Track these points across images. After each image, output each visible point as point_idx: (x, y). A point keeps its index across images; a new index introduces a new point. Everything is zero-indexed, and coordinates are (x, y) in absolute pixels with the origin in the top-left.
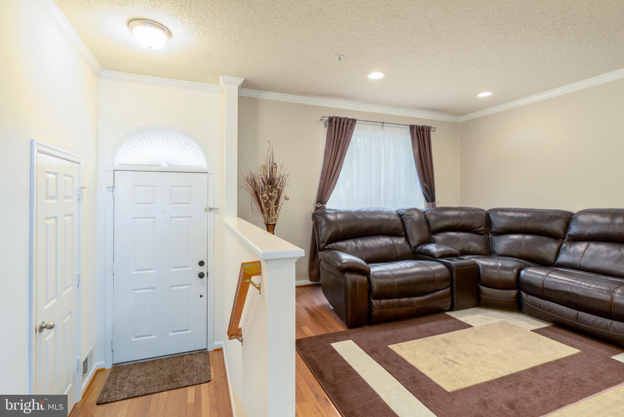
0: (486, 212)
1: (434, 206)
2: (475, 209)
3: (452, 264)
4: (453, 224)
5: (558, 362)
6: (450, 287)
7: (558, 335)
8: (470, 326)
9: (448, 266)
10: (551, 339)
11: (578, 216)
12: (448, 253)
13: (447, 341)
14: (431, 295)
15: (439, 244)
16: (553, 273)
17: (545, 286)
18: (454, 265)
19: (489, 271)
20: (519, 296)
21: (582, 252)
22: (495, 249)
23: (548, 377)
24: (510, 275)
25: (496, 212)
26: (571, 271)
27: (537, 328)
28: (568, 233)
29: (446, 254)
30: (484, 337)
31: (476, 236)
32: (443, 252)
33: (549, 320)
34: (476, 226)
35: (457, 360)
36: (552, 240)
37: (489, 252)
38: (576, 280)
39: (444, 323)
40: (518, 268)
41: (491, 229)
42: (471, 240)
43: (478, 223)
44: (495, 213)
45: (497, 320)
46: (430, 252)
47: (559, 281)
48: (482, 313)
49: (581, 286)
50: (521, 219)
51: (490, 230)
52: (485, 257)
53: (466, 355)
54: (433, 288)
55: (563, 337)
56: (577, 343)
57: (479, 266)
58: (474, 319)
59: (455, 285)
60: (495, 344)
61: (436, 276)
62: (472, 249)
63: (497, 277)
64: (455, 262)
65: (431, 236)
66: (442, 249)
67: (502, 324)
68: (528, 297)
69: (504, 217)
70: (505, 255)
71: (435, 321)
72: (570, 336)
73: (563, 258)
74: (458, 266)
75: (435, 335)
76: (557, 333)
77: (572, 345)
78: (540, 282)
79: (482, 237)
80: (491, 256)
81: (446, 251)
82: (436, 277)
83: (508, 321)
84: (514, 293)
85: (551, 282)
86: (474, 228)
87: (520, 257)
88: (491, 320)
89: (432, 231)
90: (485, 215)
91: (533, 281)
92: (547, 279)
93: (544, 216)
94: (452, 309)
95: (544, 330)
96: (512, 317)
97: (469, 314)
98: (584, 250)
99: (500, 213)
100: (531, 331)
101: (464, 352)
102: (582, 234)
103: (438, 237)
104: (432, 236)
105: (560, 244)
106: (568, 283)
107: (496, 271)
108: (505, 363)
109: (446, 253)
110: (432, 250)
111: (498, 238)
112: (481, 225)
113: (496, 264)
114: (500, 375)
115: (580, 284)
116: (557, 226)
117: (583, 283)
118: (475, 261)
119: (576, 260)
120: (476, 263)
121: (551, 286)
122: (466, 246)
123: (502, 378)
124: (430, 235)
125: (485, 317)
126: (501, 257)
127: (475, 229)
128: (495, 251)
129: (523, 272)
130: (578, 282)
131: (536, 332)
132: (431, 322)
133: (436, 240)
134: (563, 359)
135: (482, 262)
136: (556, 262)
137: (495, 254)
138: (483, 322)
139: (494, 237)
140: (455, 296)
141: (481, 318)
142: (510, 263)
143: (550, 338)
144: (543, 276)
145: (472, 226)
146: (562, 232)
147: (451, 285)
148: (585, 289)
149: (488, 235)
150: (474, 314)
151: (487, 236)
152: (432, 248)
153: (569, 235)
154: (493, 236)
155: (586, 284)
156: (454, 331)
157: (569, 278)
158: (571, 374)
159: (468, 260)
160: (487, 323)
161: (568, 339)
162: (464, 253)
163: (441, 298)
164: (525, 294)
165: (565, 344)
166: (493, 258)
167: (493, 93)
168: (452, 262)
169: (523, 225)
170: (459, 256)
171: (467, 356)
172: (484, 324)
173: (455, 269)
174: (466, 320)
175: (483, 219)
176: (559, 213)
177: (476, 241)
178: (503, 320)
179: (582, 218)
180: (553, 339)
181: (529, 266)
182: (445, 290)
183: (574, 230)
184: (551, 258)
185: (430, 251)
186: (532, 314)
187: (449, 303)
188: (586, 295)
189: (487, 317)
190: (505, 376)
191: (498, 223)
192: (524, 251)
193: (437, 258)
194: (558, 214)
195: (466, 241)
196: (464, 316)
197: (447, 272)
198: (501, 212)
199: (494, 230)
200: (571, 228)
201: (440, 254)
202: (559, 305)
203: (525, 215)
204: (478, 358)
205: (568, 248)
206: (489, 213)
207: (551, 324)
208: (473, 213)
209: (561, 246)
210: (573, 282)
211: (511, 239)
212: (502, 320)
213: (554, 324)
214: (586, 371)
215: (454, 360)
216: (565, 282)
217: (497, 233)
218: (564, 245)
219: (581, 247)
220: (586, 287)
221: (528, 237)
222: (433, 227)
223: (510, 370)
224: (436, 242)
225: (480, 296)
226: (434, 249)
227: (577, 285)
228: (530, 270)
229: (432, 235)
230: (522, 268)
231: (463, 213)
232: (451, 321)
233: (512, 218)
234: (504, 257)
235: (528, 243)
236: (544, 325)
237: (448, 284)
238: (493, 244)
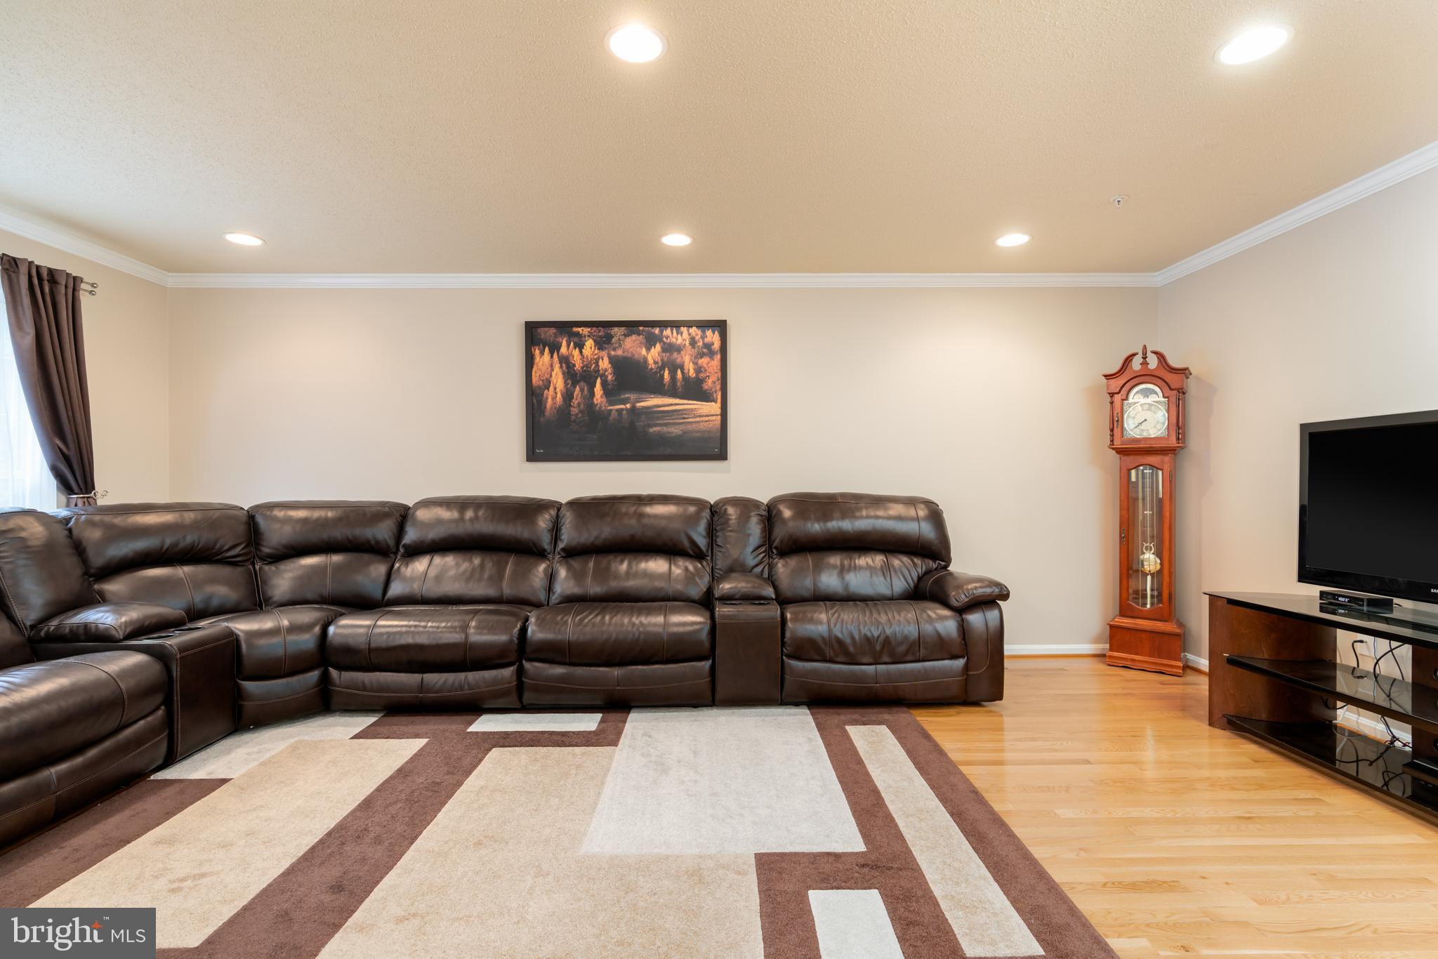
0: (248, 511)
1: (89, 501)
2: (219, 507)
3: (170, 645)
4: (162, 547)
5: (402, 773)
6: (163, 707)
7: (395, 728)
8: (224, 781)
9: (158, 654)
10: (386, 738)
11: (416, 511)
12: (154, 620)
13: (170, 841)
14: (107, 744)
15: (119, 603)
16: (385, 617)
17: (373, 645)
18: (175, 647)
19: (263, 642)
20: (325, 679)
21: (423, 572)
22: (270, 593)
23: (390, 803)
24: (307, 641)
25: (272, 511)
26: (411, 608)
27: (361, 729)
28: (403, 543)
29: (148, 626)
30: (262, 790)
31: (225, 571)
32: (138, 620)
33: (379, 708)
34: (223, 546)
35: (205, 869)
36: (379, 557)
37: (257, 602)
38: (420, 621)
39: (150, 804)
40: (322, 622)
41: (260, 550)
42: (213, 580)
43: (227, 539)
44: (268, 513)
45: (281, 746)
46: (93, 630)
47: (395, 630)
48: (247, 743)
49: (426, 630)
50: (323, 523)
51: (258, 553)
52: (252, 614)
53: (226, 846)
54: (112, 724)
55: (402, 728)
56: (422, 728)
57: (239, 636)
58: (230, 763)
59: (177, 698)
60: (288, 793)
61: (123, 687)
62: (215, 602)
63: (280, 652)
64: (174, 641)
65: (90, 585)
66: (134, 614)
67: (294, 748)
68: (342, 676)
69: (289, 520)
70: (293, 602)
71: (118, 811)
72: (412, 723)
73: (396, 589)
74: (183, 648)
75: (129, 842)
76: (393, 725)
77: (417, 736)
78: (363, 640)
79: (239, 570)
80: (261, 609)
81: (146, 617)
82: (124, 690)
83: (306, 738)
84: (314, 675)
85: (381, 634)
86: (220, 552)
87: (323, 600)
88: (269, 750)
89: (93, 571)
90: (244, 519)
91: (351, 641)
92: (377, 630)
93: (364, 514)
94: (169, 761)
95: (373, 728)
96: (312, 727)
97: (216, 757)
98: (426, 568)
99: (279, 514)
100: (350, 739)
101: (219, 843)
102: (422, 542)
103: (114, 587)
104: (96, 587)
105: (390, 564)
106: (408, 629)
107: (275, 640)
108: (314, 818)
109: (147, 623)
110: (101, 621)
111: (277, 568)
112: (237, 542)
113: (277, 624)
114: (307, 846)
115: (425, 627)
116: (383, 532)
117: (430, 624)
118: (228, 627)
119: (416, 588)
120: (232, 630)
121: (382, 642)
122: (198, 599)
123: (313, 849)
124: (90, 582)
125: (255, 749)
126: (285, 608)
127: (222, 553)
128: (271, 598)
129: (332, 629)
130: (423, 624)
131: (361, 738)
132: (110, 817)
133: (108, 596)
134: (407, 763)
135: (242, 626)
136: (386, 598)
137: (270, 605)
138: (254, 760)
139: (266, 568)
140: (179, 724)
141: (248, 754)
142: (306, 615)
143: (383, 738)
144: (369, 627)
145: (213, 548)
146: (391, 543)
147: (168, 702)
148: (433, 632)
149: (253, 564)
150: (229, 751)
151: (251, 567)
152: (101, 617)
153: (404, 546)
154: (264, 566)
155: (434, 624)
156: (182, 809)
157: (409, 621)
158: (421, 781)
159: (207, 628)
160: (261, 760)
161: (411, 729)
162: (195, 614)
163: (138, 741)
164: (336, 671)
165: (408, 738)
166: (268, 612)
167: (265, 242)
168: (168, 642)
169: (325, 535)
170: (184, 624)
171: (229, 847)
172: (256, 763)
173: (178, 656)
174: (211, 773)
175: (242, 529)
176: (389, 508)
177: (228, 583)
178: (296, 739)
179: (422, 514)
180: (388, 738)
181: (342, 615)
182: (150, 719)
183: (411, 536)
184: (377, 594)
185: (97, 627)
186: (349, 708)
187: (163, 748)
188: (434, 642)
189: (260, 747)
190: (318, 842)
191: (276, 534)
192: (329, 587)
193: (120, 641)
194: (387, 509)
195: (198, 584)
196: (205, 764)
197: (156, 668)
198: (281, 511)
199: (266, 550)
200: (406, 532)
201: (128, 630)
202: (395, 674)
203: (330, 514)
204: (256, 838)
205: (403, 569)
206: (254, 514)
207: (380, 715)
208: (217, 514)
209: (393, 566)
210: (415, 626)
211: (304, 566)
212: (293, 740)
213: (385, 712)
214: (441, 767)
215: (198, 872)
216: (404, 629)
217: (271, 558)
218: (397, 565)
219: (420, 565)
220: (434, 630)
221: (337, 558)
222: (97, 560)
223: (325, 826)
224: (108, 601)
225: (241, 707)
226: (110, 619)
227: (421, 629)
228: (345, 622)
229: (94, 584)
230: (330, 620)
231: (190, 517)
232: (169, 792)
233: (305, 521)
234: (290, 607)
235: (338, 568)
236: (370, 720)
237: (159, 698)
238: (265, 582)
